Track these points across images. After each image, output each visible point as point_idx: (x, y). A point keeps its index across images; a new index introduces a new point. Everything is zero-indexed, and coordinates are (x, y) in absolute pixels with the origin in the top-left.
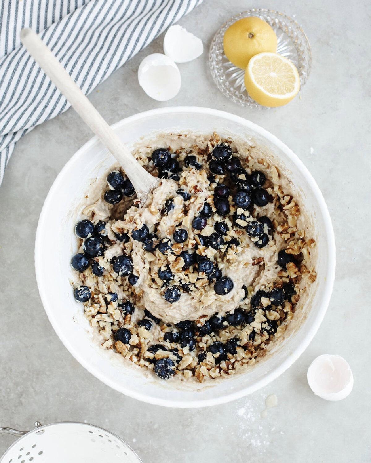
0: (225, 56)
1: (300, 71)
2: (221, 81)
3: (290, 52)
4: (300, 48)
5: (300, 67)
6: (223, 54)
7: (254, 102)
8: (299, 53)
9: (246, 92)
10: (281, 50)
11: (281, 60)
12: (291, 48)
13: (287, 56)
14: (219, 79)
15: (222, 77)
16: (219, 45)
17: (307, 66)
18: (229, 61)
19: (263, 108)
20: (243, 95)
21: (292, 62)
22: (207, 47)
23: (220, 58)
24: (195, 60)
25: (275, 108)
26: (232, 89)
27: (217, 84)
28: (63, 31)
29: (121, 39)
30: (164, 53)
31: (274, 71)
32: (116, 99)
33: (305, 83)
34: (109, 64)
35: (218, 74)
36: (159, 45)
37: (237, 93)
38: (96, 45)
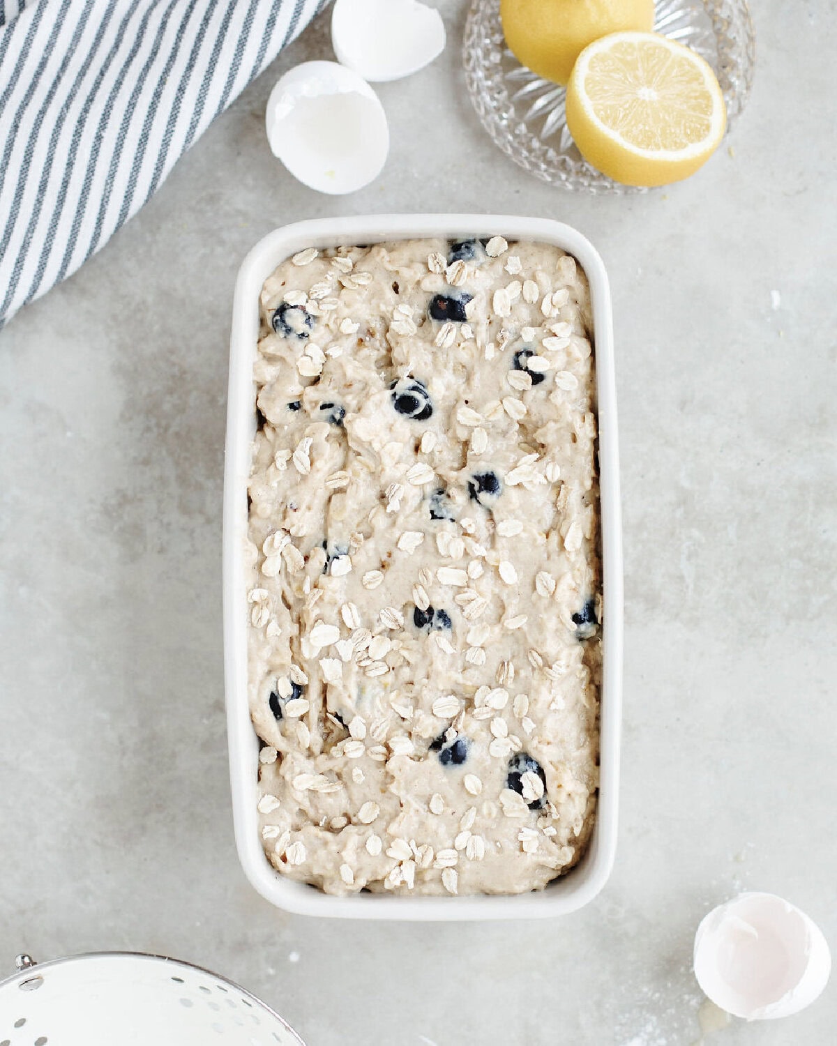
0: (509, 53)
1: (726, 76)
2: (504, 122)
3: (692, 24)
4: (718, 11)
5: (722, 67)
6: (503, 46)
7: (602, 176)
8: (718, 25)
9: (575, 152)
10: (668, 21)
11: (667, 51)
12: (695, 14)
13: (685, 37)
14: (496, 118)
15: (506, 112)
16: (490, 22)
17: (742, 62)
18: (520, 65)
19: (627, 190)
20: (568, 159)
21: (700, 54)
22: (457, 30)
23: (495, 57)
24: (424, 68)
25: (661, 187)
26: (536, 144)
27: (493, 134)
28: (58, 26)
29: (225, 27)
30: (334, 59)
31: (649, 83)
32: (213, 199)
33: (740, 109)
34: (200, 102)
35: (495, 104)
36: (323, 35)
37: (551, 153)
38: (154, 53)
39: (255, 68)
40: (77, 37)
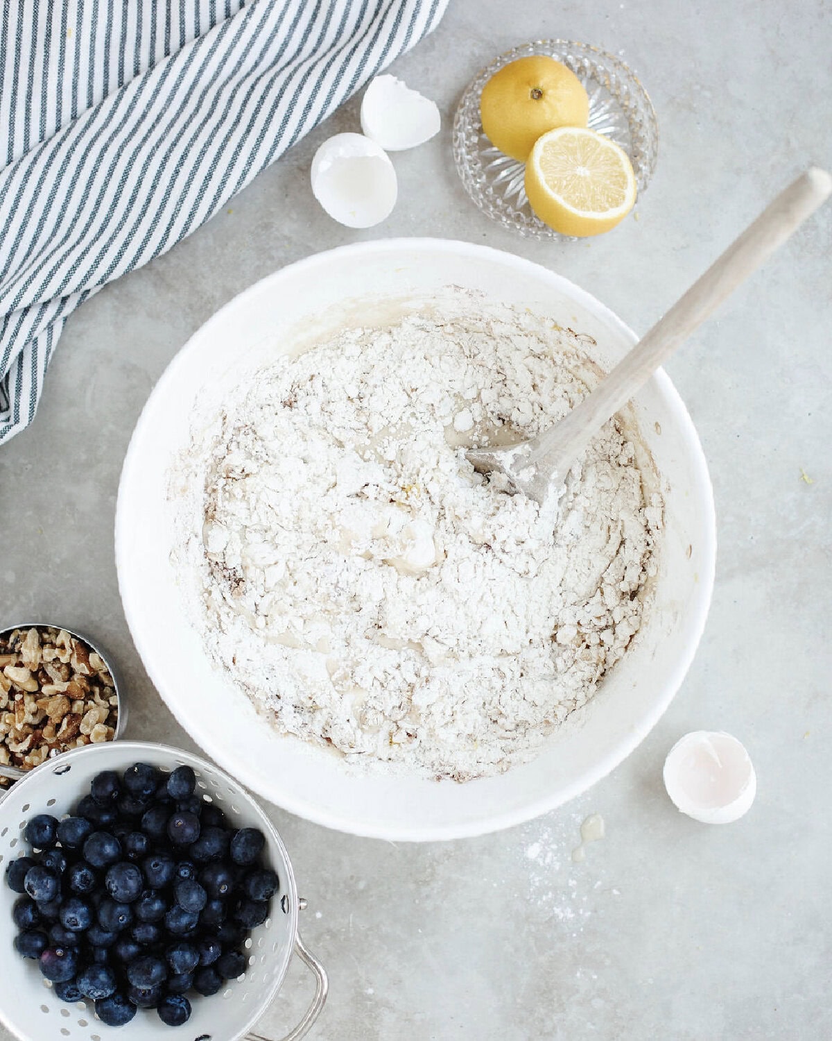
0: (484, 136)
1: (637, 162)
2: (478, 186)
3: (614, 125)
4: (634, 116)
5: (634, 156)
6: (480, 131)
7: (545, 227)
8: (633, 127)
9: (527, 208)
10: (598, 121)
11: (597, 143)
12: (617, 118)
13: (610, 134)
14: (473, 182)
15: (480, 178)
16: (472, 114)
17: (648, 154)
18: (491, 145)
19: (563, 238)
20: (522, 214)
21: (620, 146)
22: (449, 117)
23: (475, 139)
24: (423, 145)
25: (586, 238)
26: (499, 202)
27: (470, 192)
28: (157, 91)
29: (276, 105)
30: (361, 132)
31: (584, 164)
32: (267, 226)
33: (645, 187)
34: (252, 156)
35: (472, 172)
36: (352, 115)
37: (510, 210)
38: (224, 118)
39: (294, 138)
40: (170, 100)
